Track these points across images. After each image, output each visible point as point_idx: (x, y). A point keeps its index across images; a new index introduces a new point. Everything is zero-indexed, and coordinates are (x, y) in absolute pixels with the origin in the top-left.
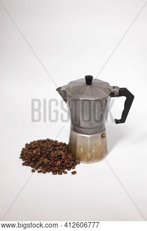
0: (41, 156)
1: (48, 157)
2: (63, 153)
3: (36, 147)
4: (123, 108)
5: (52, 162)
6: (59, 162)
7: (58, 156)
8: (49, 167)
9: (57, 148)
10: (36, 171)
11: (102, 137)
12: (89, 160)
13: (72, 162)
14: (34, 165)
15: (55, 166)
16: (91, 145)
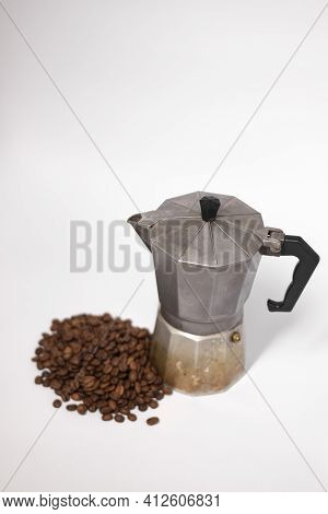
0: (80, 367)
1: (96, 373)
2: (133, 366)
3: (74, 340)
4: (289, 280)
5: (103, 386)
6: (121, 390)
7: (120, 372)
8: (95, 399)
9: (122, 348)
10: (64, 404)
11: (232, 340)
12: (194, 389)
13: (154, 388)
14: (61, 388)
15: (109, 399)
16: (202, 359)
